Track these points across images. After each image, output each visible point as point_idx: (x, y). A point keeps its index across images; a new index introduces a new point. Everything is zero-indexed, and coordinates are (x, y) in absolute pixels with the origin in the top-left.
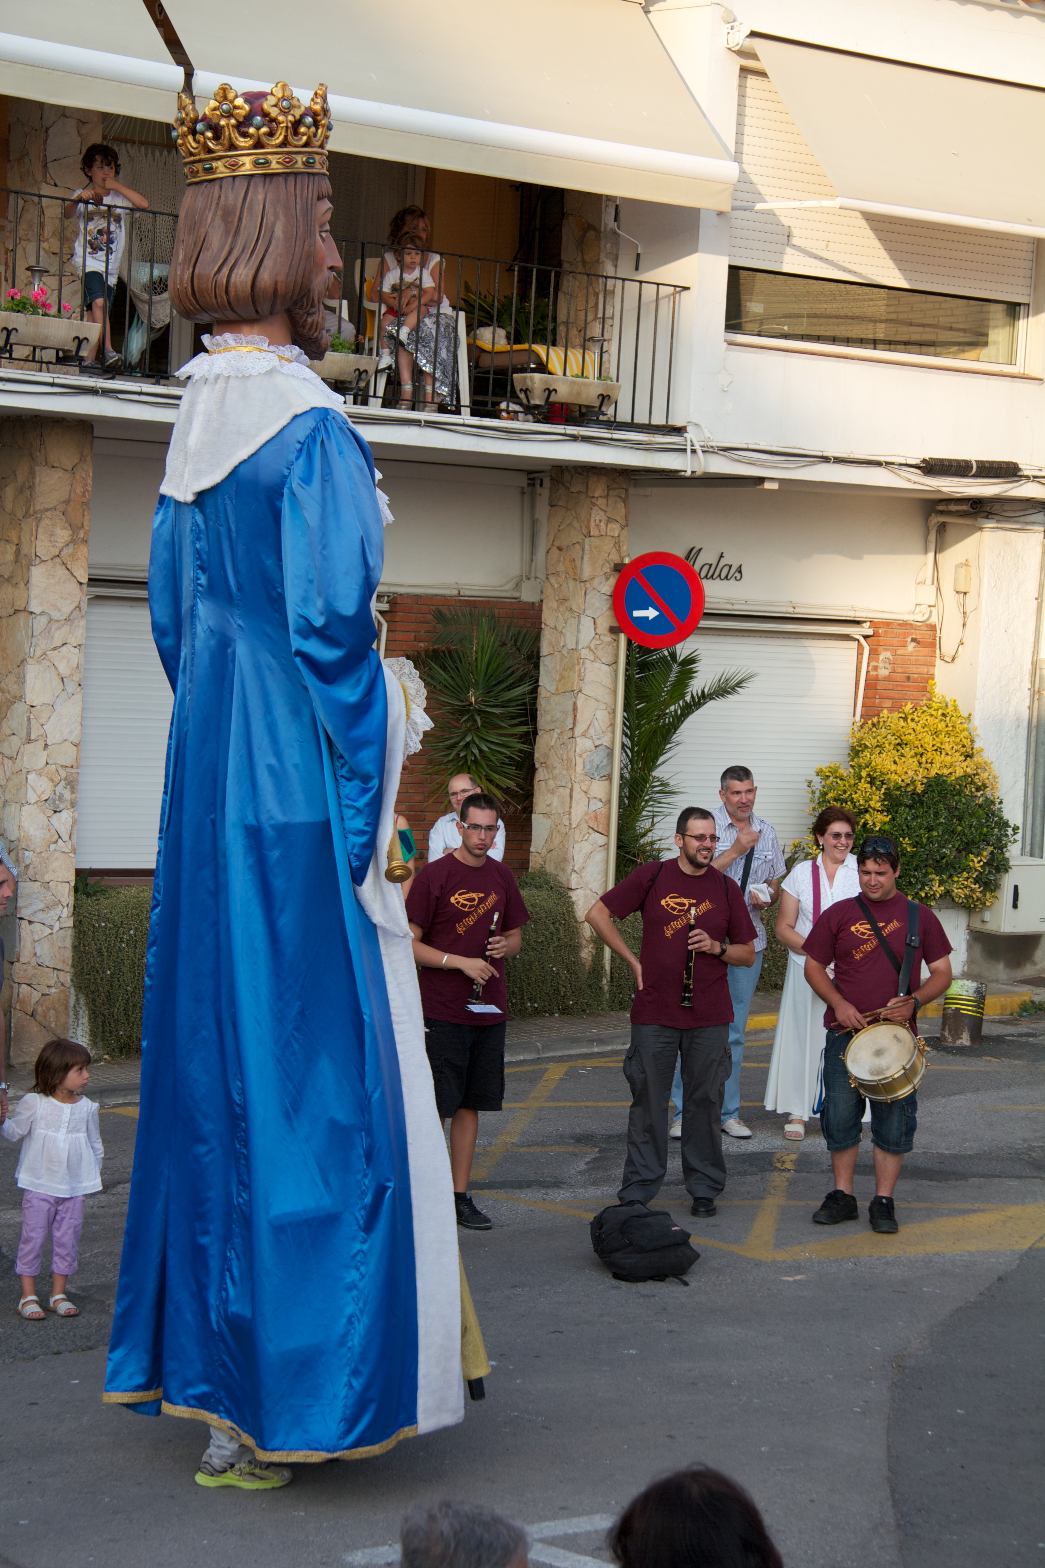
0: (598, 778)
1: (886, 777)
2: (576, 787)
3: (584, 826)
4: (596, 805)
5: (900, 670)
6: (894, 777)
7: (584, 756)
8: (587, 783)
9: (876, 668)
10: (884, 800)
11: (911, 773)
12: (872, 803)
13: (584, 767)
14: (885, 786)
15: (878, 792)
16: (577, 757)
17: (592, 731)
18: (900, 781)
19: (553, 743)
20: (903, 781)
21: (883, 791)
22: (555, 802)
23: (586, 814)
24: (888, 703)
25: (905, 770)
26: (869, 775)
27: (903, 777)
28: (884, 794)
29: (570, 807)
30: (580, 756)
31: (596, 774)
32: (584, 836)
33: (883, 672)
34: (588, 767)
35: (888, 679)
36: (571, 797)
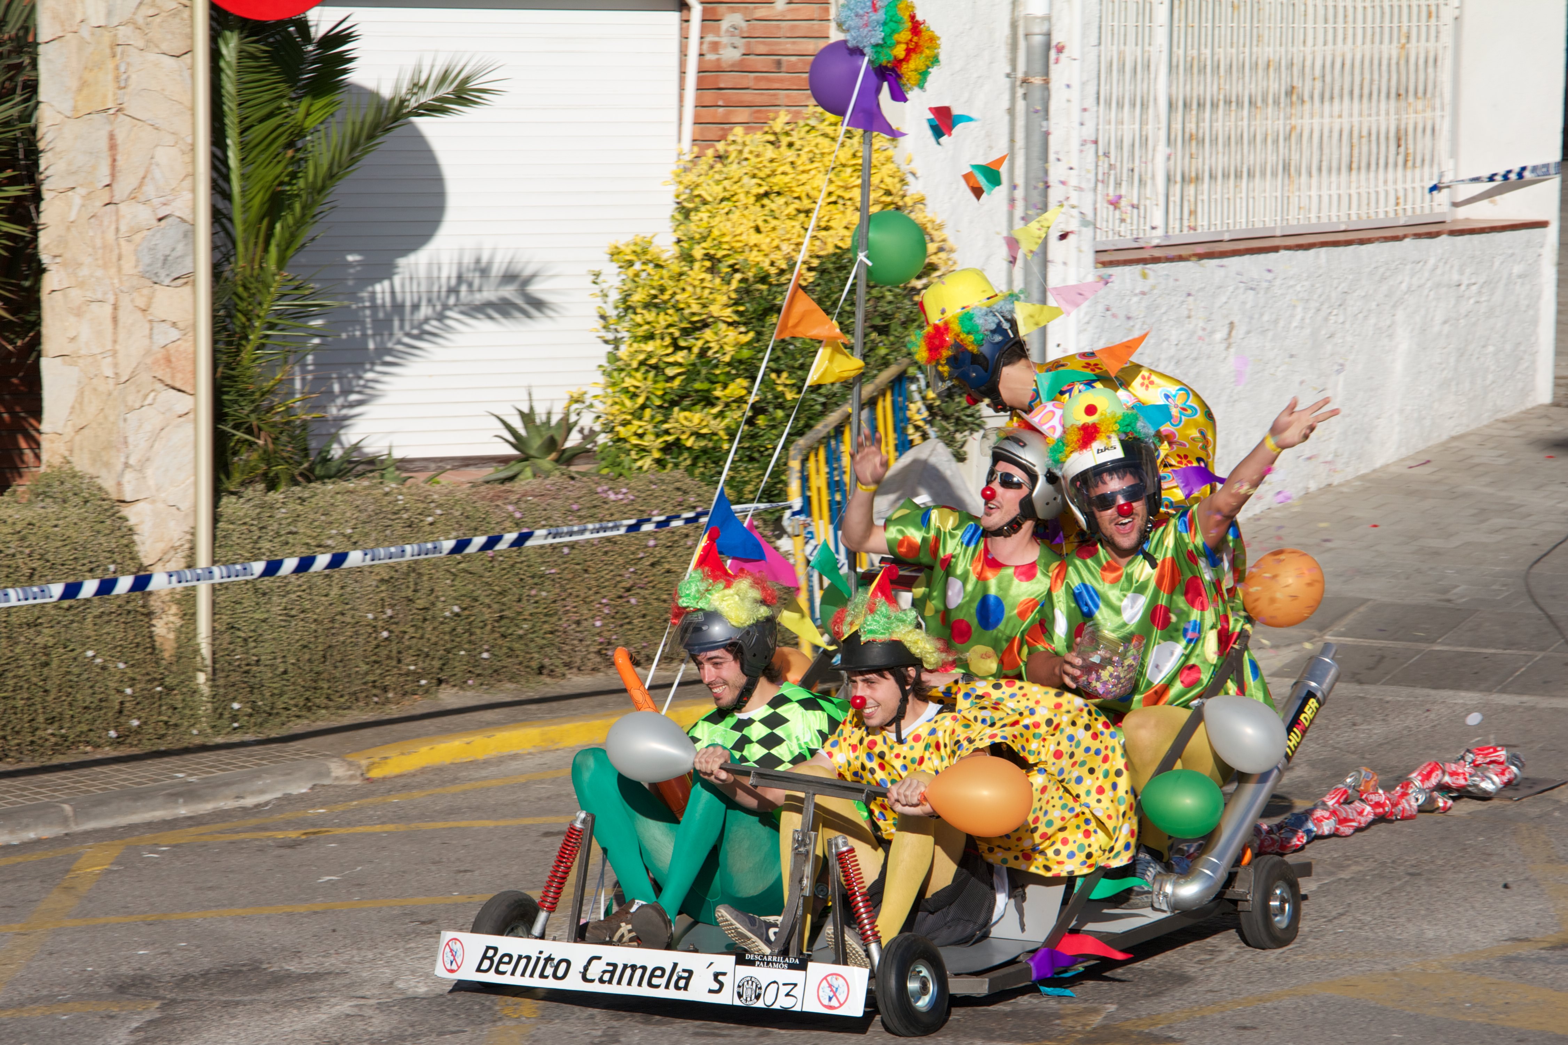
0: (167, 281)
1: (740, 258)
2: (125, 302)
3: (145, 377)
4: (166, 335)
5: (762, 49)
6: (754, 257)
7: (138, 238)
8: (146, 291)
9: (715, 47)
10: (736, 303)
11: (786, 248)
12: (715, 310)
13: (138, 261)
14: (738, 276)
15: (725, 288)
16: (122, 242)
17: (149, 190)
18: (766, 265)
19: (73, 216)
20: (772, 264)
21: (734, 284)
22: (85, 331)
23: (148, 352)
24: (743, 115)
25: (775, 244)
26: (709, 257)
27: (773, 257)
28: (736, 291)
29: (115, 342)
30: (129, 240)
31: (163, 273)
32: (146, 396)
33: (730, 55)
34: (147, 260)
35: (741, 68)
36: (115, 320)
